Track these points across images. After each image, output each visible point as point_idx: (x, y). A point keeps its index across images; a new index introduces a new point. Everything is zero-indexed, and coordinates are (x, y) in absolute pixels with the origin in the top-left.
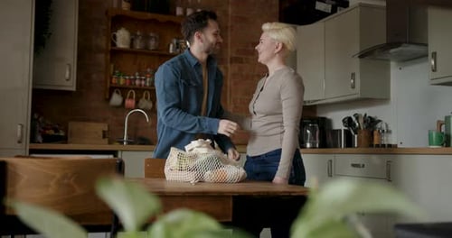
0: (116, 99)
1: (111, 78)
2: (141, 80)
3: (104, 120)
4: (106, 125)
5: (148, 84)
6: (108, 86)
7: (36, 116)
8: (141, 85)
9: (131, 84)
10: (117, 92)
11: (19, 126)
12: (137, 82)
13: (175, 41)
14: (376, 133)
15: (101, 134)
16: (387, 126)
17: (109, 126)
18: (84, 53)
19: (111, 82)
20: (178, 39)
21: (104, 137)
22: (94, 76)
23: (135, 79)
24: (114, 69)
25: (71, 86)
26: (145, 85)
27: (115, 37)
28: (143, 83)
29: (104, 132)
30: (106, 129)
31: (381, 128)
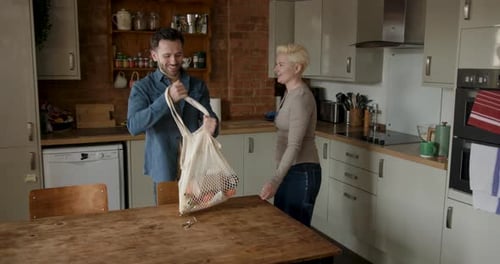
0: (121, 82)
1: (115, 62)
2: (144, 61)
3: (110, 101)
4: (113, 106)
5: (151, 66)
6: (112, 69)
7: (43, 107)
8: (144, 67)
9: (134, 66)
10: (122, 75)
11: (29, 126)
12: (141, 64)
13: (176, 18)
14: (366, 112)
15: (108, 116)
16: (377, 106)
17: (115, 107)
18: (86, 35)
19: (115, 66)
20: (178, 16)
21: (112, 118)
22: (98, 59)
23: (138, 61)
24: (117, 52)
25: (75, 74)
26: (148, 67)
27: (115, 18)
28: (146, 64)
29: (111, 113)
30: (113, 110)
31: (371, 108)
